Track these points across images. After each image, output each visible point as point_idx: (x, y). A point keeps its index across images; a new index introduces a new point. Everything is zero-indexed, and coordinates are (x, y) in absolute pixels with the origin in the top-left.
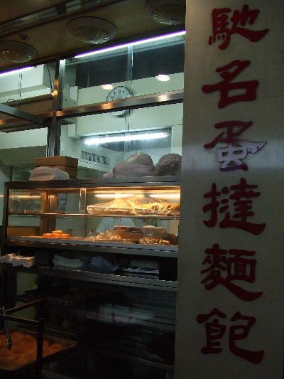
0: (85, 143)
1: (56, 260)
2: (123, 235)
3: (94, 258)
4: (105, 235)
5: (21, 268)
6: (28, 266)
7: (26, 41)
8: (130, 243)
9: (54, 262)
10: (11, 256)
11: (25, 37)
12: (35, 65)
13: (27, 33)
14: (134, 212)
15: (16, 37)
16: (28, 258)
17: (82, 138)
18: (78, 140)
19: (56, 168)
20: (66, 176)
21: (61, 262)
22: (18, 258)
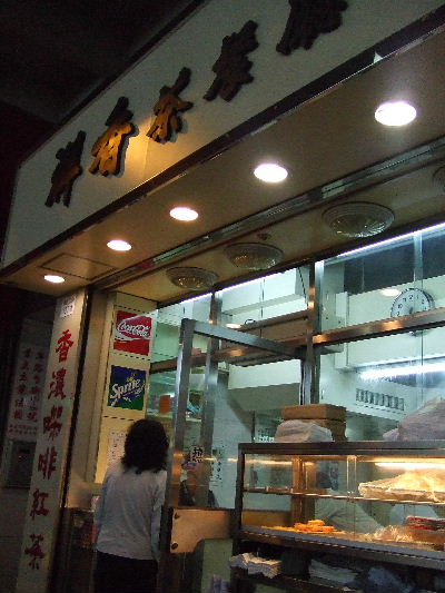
0: (362, 377)
1: (314, 567)
2: (417, 536)
3: (373, 569)
4: (388, 533)
5: (260, 578)
6: (271, 576)
7: (268, 241)
8: (429, 549)
9: (311, 570)
10: (246, 557)
11: (265, 237)
12: (282, 271)
13: (268, 231)
14: (433, 497)
15: (254, 237)
16: (270, 563)
17: (357, 370)
18: (350, 373)
19: (312, 423)
20: (326, 435)
21: (321, 572)
22: (257, 561)
